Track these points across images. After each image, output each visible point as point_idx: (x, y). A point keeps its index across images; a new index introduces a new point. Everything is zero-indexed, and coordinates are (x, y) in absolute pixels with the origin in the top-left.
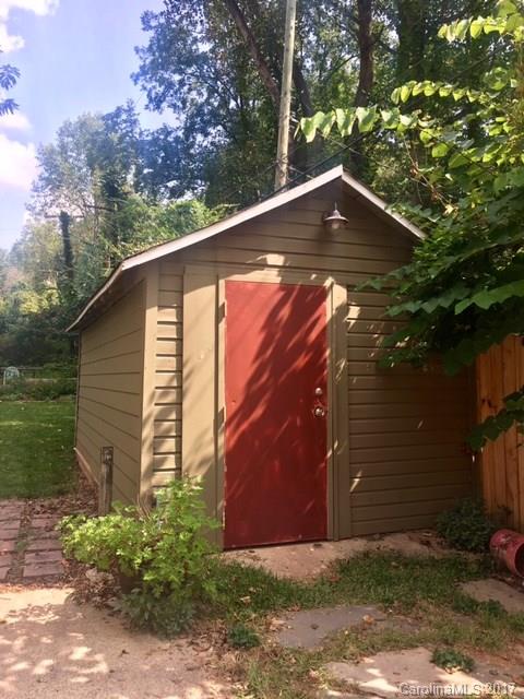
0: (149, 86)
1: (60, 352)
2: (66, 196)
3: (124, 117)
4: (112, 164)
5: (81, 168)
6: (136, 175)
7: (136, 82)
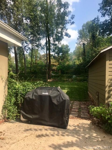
0: (102, 11)
1: (83, 72)
2: (84, 40)
3: (96, 20)
4: (94, 31)
5: (87, 33)
6: (99, 32)
7: (99, 11)
